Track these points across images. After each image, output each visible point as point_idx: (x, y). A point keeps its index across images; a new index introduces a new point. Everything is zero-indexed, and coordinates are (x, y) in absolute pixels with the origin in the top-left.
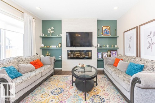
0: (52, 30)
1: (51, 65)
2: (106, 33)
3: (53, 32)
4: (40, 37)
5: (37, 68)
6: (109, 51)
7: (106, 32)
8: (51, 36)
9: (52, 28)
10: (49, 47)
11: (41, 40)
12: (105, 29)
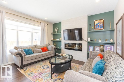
0: (57, 29)
1: (51, 51)
2: (99, 27)
3: (57, 31)
4: (52, 34)
5: (43, 51)
6: (102, 45)
7: (99, 25)
8: (56, 33)
9: (57, 28)
10: (56, 40)
11: (52, 36)
12: (97, 23)
